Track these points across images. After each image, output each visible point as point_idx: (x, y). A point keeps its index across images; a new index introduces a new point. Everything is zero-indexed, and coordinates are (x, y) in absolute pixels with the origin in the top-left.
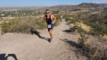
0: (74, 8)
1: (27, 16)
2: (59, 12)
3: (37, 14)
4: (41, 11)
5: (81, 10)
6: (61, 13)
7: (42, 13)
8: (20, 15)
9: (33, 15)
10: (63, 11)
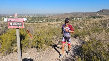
0: (93, 15)
1: (38, 22)
2: (73, 19)
3: (49, 20)
4: (54, 18)
5: (102, 17)
6: (76, 20)
7: (55, 20)
8: (31, 21)
9: (44, 22)
10: (79, 18)
